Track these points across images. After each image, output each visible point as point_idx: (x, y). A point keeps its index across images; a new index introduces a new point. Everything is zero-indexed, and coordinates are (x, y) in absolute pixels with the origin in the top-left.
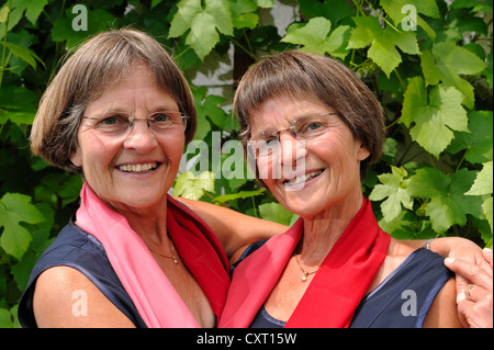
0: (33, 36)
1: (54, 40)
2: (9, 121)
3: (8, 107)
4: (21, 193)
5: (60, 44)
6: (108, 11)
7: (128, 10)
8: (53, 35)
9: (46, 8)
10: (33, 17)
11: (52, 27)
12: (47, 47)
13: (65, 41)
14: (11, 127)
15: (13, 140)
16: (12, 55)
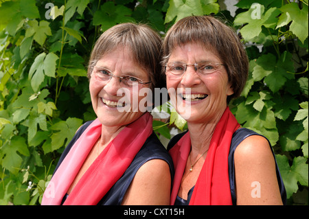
0: (81, 22)
1: (94, 25)
2: (68, 74)
3: (68, 66)
4: (77, 117)
5: (98, 27)
6: (125, 5)
7: (137, 4)
8: (93, 21)
9: (88, 5)
10: (81, 11)
11: (92, 17)
12: (90, 29)
13: (101, 25)
14: (70, 78)
15: (71, 86)
16: (68, 34)
